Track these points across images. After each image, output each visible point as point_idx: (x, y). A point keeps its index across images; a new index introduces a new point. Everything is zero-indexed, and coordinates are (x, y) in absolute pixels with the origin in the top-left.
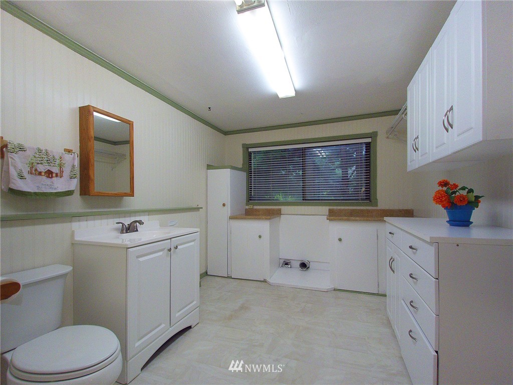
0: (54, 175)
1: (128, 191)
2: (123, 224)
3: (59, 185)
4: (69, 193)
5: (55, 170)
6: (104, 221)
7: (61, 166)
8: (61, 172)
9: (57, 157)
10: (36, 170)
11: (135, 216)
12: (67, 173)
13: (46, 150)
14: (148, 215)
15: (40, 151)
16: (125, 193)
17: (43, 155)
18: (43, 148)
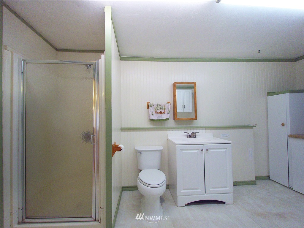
0: (162, 113)
1: (194, 117)
2: (188, 133)
3: (164, 116)
4: (167, 119)
5: (163, 111)
6: (180, 131)
7: (164, 109)
8: (165, 111)
9: (163, 106)
10: (157, 112)
11: (197, 130)
12: (166, 112)
13: (160, 104)
14: (205, 130)
15: (158, 105)
16: (192, 118)
17: (159, 106)
18: (159, 104)
